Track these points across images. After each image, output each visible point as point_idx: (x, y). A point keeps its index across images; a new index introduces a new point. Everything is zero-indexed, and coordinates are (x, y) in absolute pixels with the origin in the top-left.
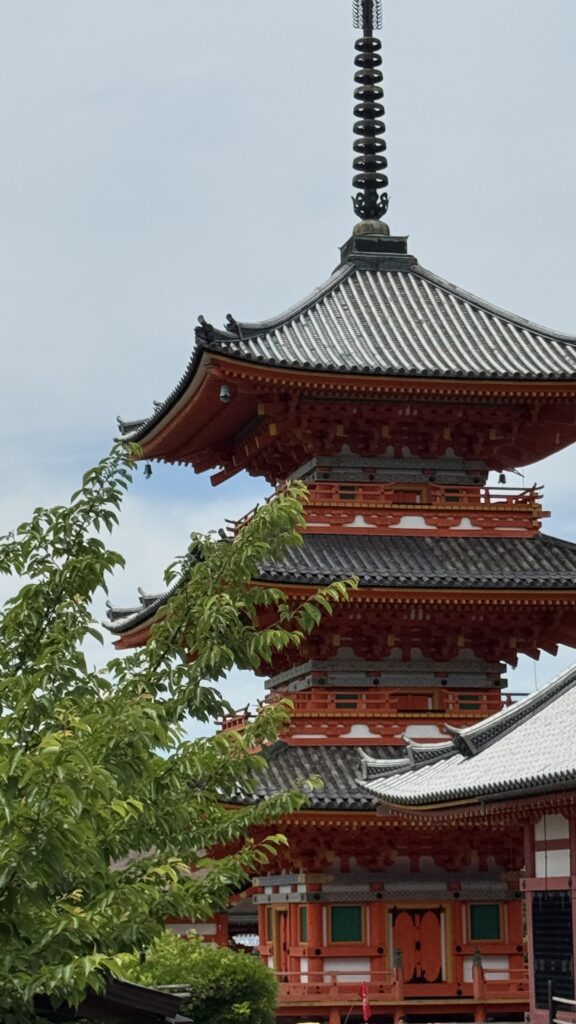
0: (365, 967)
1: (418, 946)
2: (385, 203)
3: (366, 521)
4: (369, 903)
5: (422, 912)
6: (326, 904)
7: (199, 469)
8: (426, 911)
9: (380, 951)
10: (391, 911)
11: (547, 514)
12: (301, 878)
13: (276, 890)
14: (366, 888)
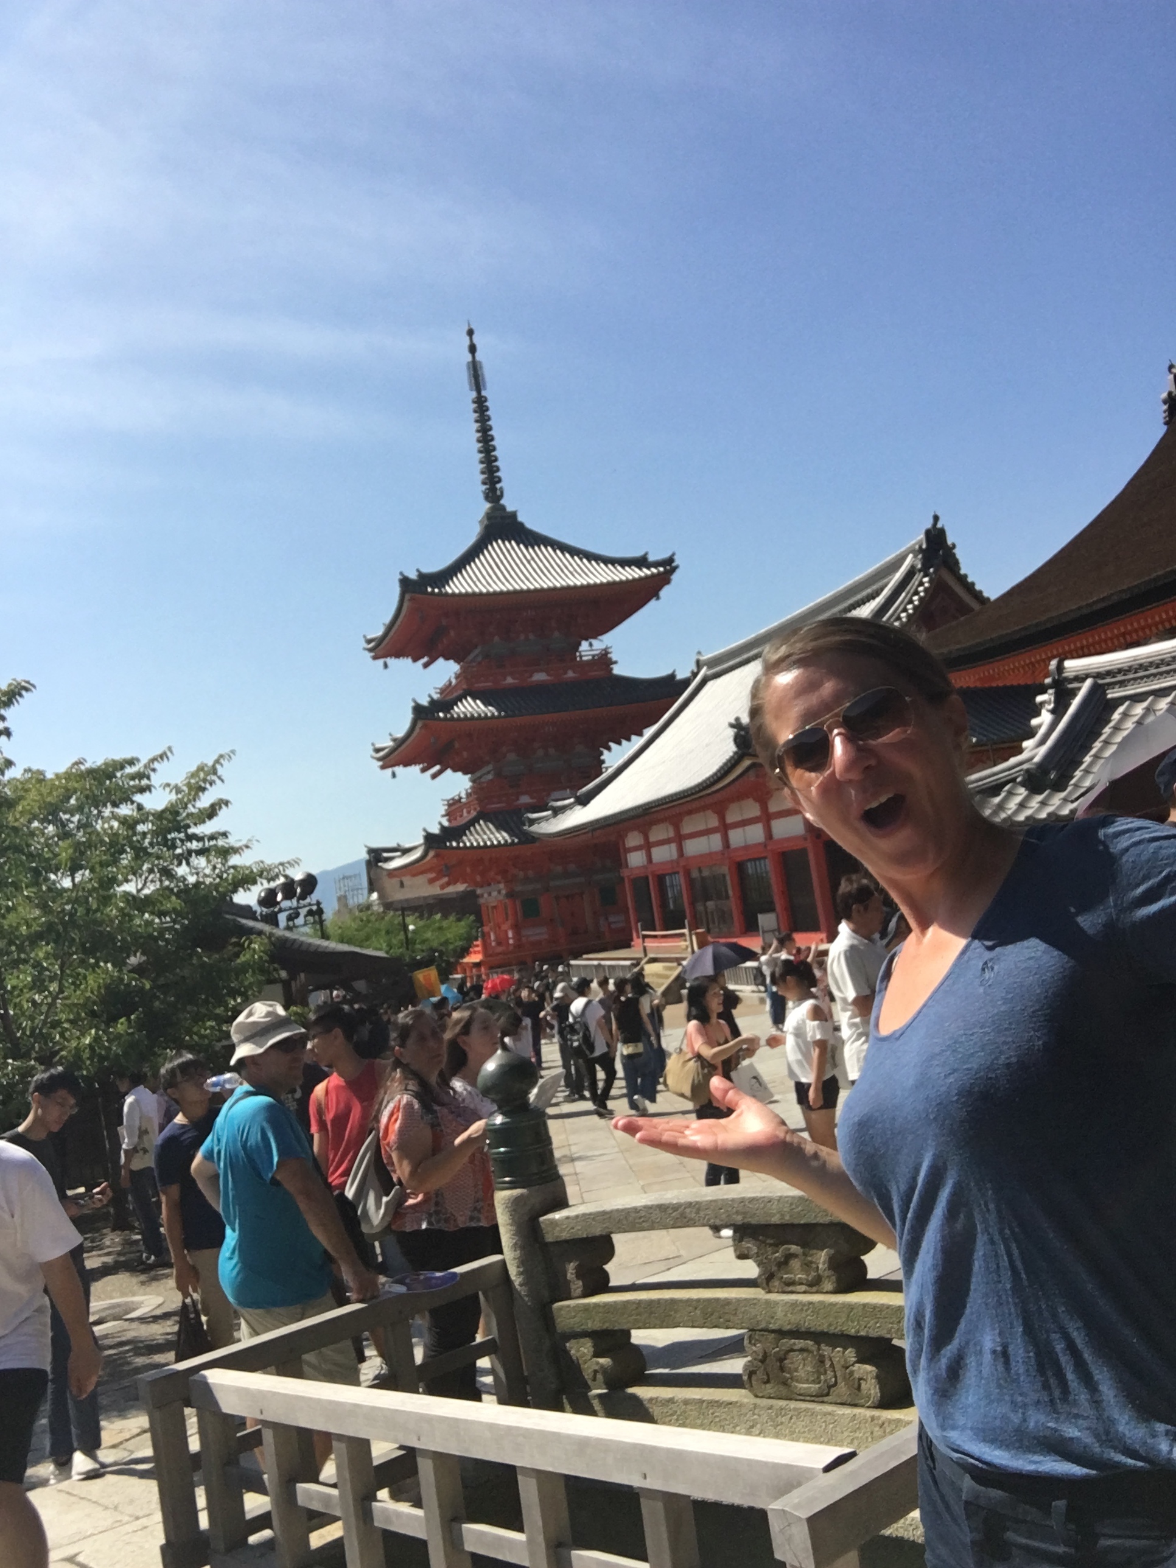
0: (544, 930)
1: (572, 914)
2: (502, 493)
3: (514, 679)
4: (542, 894)
5: (572, 895)
6: (517, 898)
7: (415, 660)
8: (575, 894)
9: (552, 920)
10: (555, 898)
11: (616, 662)
12: (502, 886)
13: (490, 894)
14: (539, 886)
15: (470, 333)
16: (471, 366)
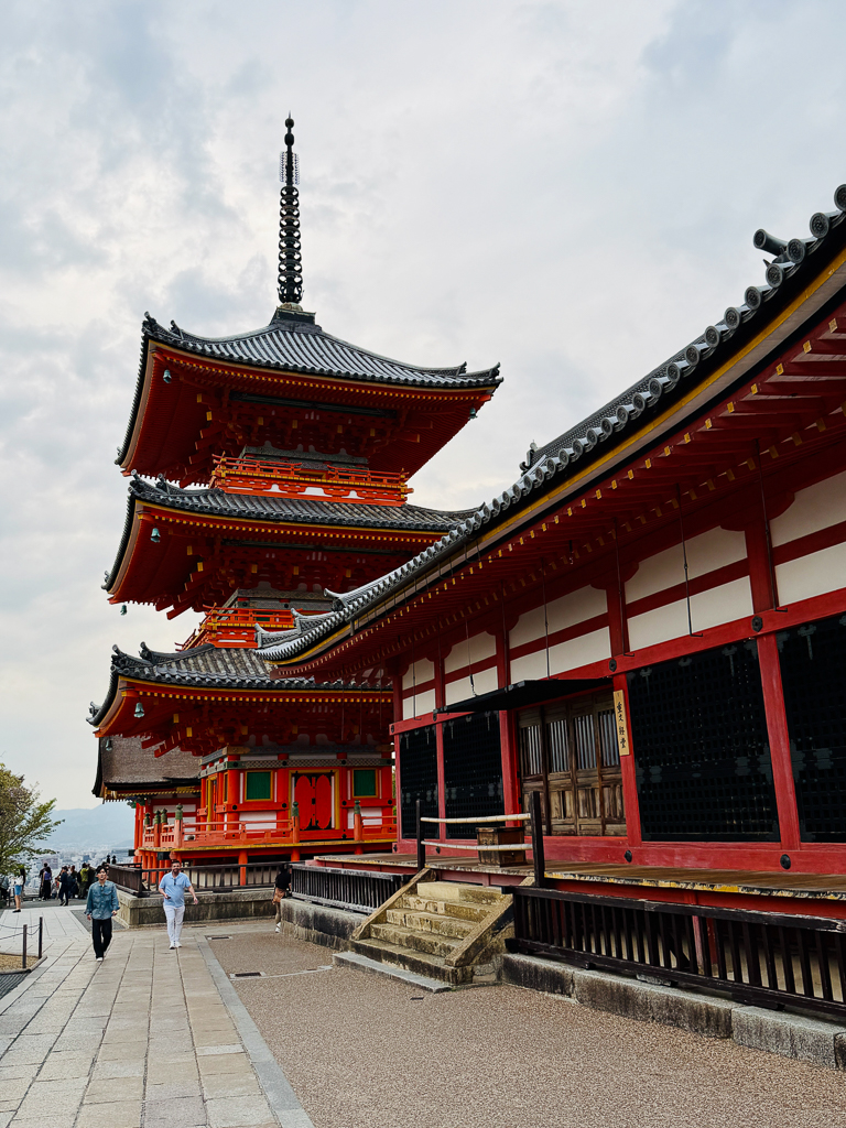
0: (274, 817)
1: (314, 801)
3: (280, 488)
4: (275, 770)
5: (317, 775)
6: (243, 771)
8: (321, 774)
9: (285, 805)
10: (293, 775)
11: (411, 491)
12: (224, 751)
13: (212, 764)
14: (276, 758)
15: (290, 123)
16: (285, 157)
